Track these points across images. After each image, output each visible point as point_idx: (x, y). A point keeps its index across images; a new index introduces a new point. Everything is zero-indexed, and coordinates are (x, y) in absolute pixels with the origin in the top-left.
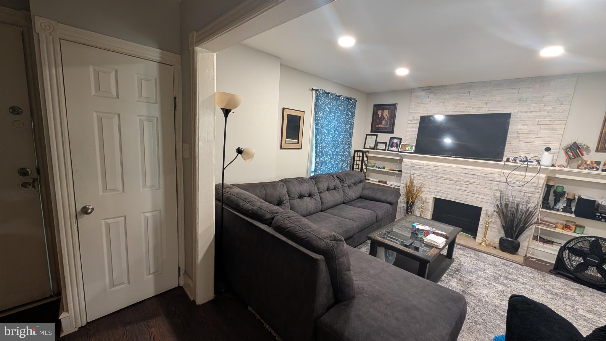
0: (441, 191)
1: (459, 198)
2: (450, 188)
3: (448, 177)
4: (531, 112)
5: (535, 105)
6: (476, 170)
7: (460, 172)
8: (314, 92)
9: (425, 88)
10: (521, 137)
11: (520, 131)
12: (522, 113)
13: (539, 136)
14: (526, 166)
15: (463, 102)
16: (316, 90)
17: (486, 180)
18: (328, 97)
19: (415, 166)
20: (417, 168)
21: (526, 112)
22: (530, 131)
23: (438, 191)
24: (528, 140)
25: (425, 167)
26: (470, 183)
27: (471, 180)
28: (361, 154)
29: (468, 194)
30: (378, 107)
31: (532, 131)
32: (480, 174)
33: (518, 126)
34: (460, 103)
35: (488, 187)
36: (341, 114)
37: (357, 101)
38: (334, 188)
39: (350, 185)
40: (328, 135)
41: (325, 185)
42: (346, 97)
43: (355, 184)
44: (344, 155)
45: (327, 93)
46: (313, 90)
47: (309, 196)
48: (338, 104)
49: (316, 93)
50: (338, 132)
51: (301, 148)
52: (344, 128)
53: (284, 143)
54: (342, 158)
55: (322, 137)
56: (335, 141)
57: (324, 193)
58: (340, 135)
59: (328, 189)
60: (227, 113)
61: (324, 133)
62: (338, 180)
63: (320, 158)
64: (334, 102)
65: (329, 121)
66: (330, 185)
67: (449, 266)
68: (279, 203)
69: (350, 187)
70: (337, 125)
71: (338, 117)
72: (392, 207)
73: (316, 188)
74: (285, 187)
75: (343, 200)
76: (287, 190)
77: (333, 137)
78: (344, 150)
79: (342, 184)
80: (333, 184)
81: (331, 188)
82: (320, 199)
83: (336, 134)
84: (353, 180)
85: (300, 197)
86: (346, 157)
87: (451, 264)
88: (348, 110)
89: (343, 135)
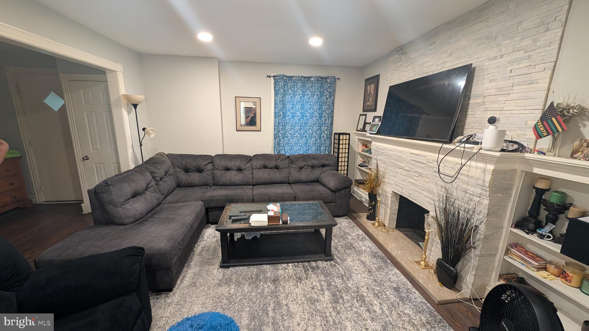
0: (398, 184)
1: (411, 195)
2: (404, 181)
3: (402, 165)
4: (502, 56)
5: (508, 41)
6: (423, 156)
7: (410, 158)
8: (272, 78)
9: (398, 49)
10: (487, 102)
11: (486, 91)
12: (490, 60)
13: (512, 96)
14: (463, 149)
15: (428, 59)
16: (274, 76)
17: (432, 172)
18: (292, 81)
19: (379, 150)
20: (381, 153)
21: (495, 58)
22: (500, 89)
23: (395, 183)
24: (496, 106)
25: (385, 151)
26: (420, 175)
27: (419, 170)
28: (348, 136)
29: (419, 190)
30: (369, 81)
31: (501, 90)
32: (425, 162)
33: (484, 84)
34: (426, 60)
35: (433, 181)
36: (313, 96)
37: (339, 79)
38: (277, 167)
39: (303, 167)
40: (293, 117)
41: (259, 163)
42: (320, 77)
43: (313, 167)
44: (320, 137)
45: (289, 77)
46: (270, 77)
47: (240, 170)
48: (308, 85)
49: (274, 79)
50: (309, 113)
51: (260, 131)
52: (317, 110)
53: (239, 126)
54: (316, 140)
55: (282, 120)
56: (306, 123)
57: (257, 170)
58: (312, 117)
59: (265, 167)
60: (135, 106)
61: (288, 116)
62: (286, 161)
63: (280, 140)
64: (300, 84)
65: (293, 104)
66: (267, 164)
67: (314, 261)
68: (200, 170)
69: (303, 169)
70: (307, 107)
71: (309, 98)
72: (334, 194)
73: (249, 164)
74: (210, 159)
75: (287, 179)
76: (212, 162)
77: (299, 119)
78: (322, 132)
79: (290, 165)
80: (273, 163)
81: (269, 167)
82: (252, 174)
83: (306, 116)
84: (310, 163)
85: (228, 169)
86: (325, 140)
87: (322, 260)
88: (324, 90)
89: (316, 117)
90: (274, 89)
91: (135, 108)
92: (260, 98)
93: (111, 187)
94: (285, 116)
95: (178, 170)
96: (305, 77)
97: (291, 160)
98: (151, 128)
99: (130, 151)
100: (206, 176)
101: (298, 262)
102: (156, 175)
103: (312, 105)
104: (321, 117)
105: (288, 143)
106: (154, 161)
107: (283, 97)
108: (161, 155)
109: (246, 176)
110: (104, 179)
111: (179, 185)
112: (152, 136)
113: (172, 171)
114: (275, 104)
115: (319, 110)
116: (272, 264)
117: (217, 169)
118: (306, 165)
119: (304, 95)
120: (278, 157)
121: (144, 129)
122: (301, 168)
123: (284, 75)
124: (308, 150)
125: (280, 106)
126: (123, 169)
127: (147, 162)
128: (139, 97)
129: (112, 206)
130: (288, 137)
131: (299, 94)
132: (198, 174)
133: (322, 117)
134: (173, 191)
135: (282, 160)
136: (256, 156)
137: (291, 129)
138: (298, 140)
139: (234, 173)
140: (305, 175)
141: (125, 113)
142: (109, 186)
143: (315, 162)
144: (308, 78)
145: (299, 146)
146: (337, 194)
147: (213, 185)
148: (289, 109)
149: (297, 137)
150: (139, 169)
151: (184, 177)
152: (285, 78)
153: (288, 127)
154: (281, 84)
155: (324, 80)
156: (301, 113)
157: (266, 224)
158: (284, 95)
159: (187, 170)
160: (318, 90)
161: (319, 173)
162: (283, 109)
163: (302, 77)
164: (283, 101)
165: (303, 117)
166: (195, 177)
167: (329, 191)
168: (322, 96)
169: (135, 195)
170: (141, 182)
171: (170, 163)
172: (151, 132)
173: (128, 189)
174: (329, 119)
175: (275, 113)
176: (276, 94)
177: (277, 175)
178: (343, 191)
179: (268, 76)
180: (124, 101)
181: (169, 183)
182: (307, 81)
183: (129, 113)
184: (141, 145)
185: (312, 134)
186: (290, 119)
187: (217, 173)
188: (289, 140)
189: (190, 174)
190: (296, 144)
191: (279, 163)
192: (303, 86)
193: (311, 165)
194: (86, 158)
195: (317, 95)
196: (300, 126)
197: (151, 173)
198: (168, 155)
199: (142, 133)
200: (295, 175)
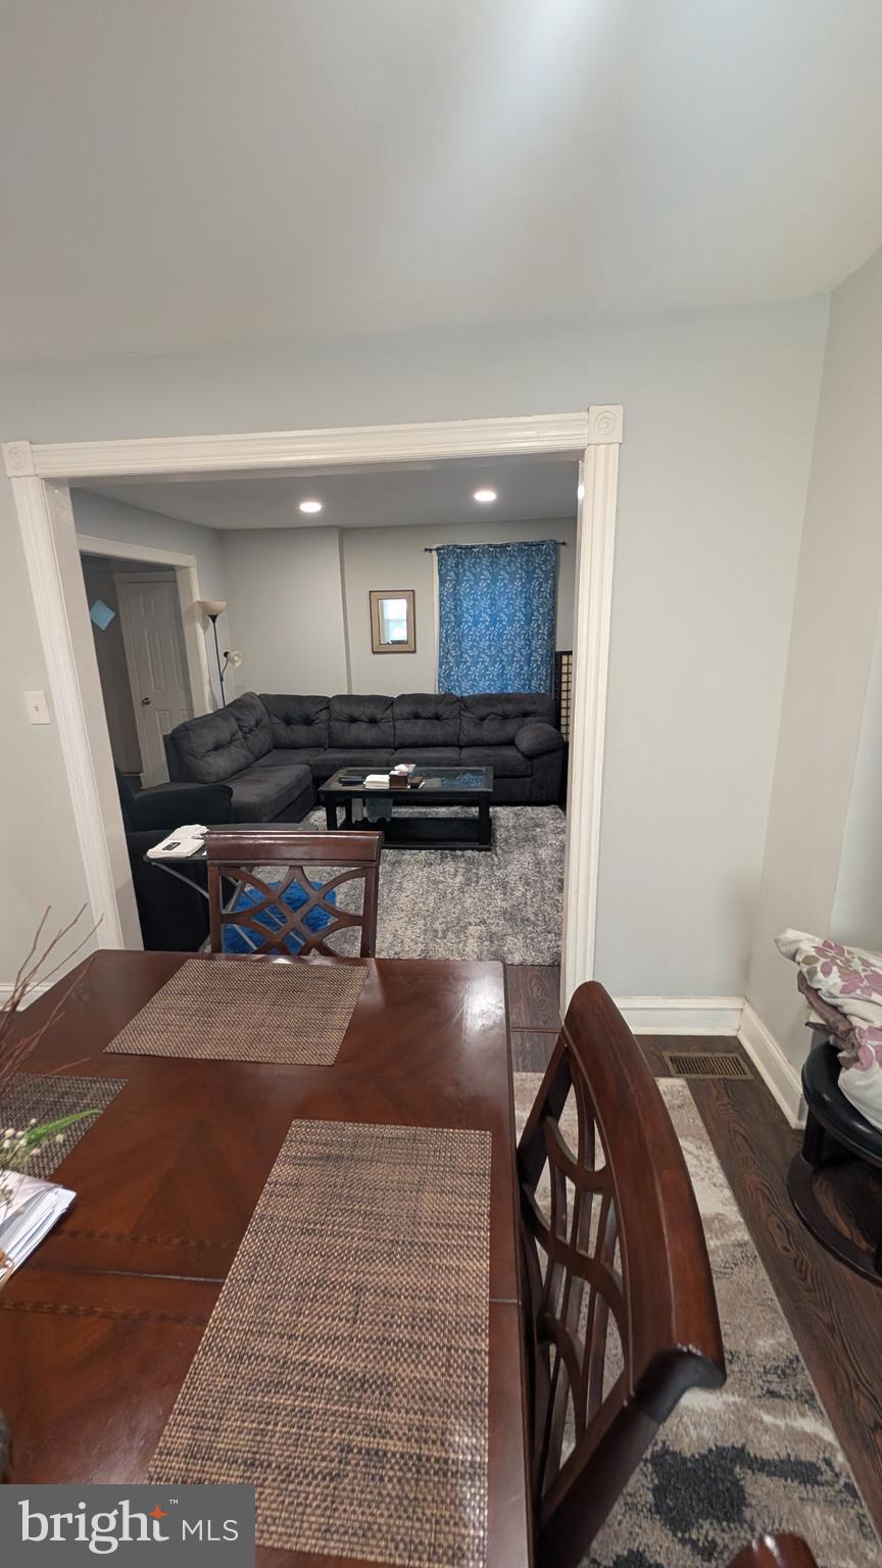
8: (434, 553)
16: (438, 549)
18: (471, 555)
36: (512, 581)
37: (564, 544)
38: (437, 717)
39: (487, 716)
40: (476, 624)
41: (407, 709)
42: (526, 544)
43: (505, 717)
44: (529, 661)
45: (466, 548)
46: (430, 550)
47: (373, 721)
48: (503, 561)
49: (439, 555)
50: (506, 615)
51: (414, 652)
52: (520, 607)
53: (376, 644)
54: (521, 667)
55: (454, 630)
56: (500, 635)
57: (403, 721)
58: (511, 622)
59: (417, 716)
60: (214, 618)
61: (467, 622)
62: (455, 705)
63: (451, 669)
64: (485, 561)
65: (475, 600)
66: (420, 710)
67: (460, 849)
68: (308, 722)
69: (486, 721)
70: (502, 602)
71: (505, 586)
72: (528, 762)
73: (389, 712)
74: (325, 703)
75: (455, 739)
76: (327, 708)
77: (487, 628)
78: (532, 651)
79: (462, 713)
80: (431, 710)
81: (424, 715)
82: (395, 728)
83: (501, 622)
84: (498, 709)
85: (353, 720)
86: (538, 667)
87: (473, 849)
88: (535, 568)
89: (519, 621)
90: (439, 573)
91: (214, 621)
92: (413, 591)
93: (191, 732)
94: (459, 623)
95: (275, 720)
96: (495, 547)
97: (464, 703)
98: (235, 653)
99: (207, 689)
100: (319, 731)
101: (436, 849)
102: (245, 724)
103: (512, 598)
104: (529, 621)
105: (467, 675)
106: (241, 705)
107: (454, 586)
108: (251, 696)
109: (384, 731)
110: (182, 722)
111: (277, 746)
112: (237, 664)
113: (266, 720)
114: (441, 600)
115: (525, 607)
116: (397, 848)
117: (337, 720)
118: (491, 713)
119: (494, 581)
120: (445, 699)
121: (226, 654)
122: (482, 719)
123: (455, 546)
124: (506, 686)
125: (450, 604)
126: (197, 715)
127: (230, 705)
128: (219, 605)
129: (191, 758)
130: (465, 662)
131: (485, 580)
132: (305, 728)
133: (532, 620)
134: (267, 753)
135: (447, 705)
136: (402, 697)
137: (471, 648)
138: (486, 668)
139: (364, 726)
140: (489, 731)
141: (200, 630)
142: (188, 730)
143: (509, 708)
144: (501, 546)
145: (489, 680)
146: (535, 761)
147: (330, 747)
148: (468, 609)
149: (483, 662)
150: (220, 714)
151: (283, 732)
152: (459, 551)
153: (467, 644)
154: (451, 562)
155: (534, 548)
156: (490, 616)
157: (386, 787)
158: (458, 582)
159: (288, 722)
160: (521, 568)
161: (516, 728)
162: (455, 609)
163: (490, 546)
164: (456, 594)
165: (494, 622)
166: (301, 733)
167: (520, 756)
168: (530, 579)
169: (217, 747)
170: (225, 730)
171: (263, 708)
172: (236, 658)
173: (209, 737)
174: (544, 625)
175: (441, 617)
176: (442, 582)
177: (438, 732)
178: (546, 758)
179: (426, 550)
180: (198, 610)
181: (262, 739)
182: (500, 553)
183: (205, 628)
184: (222, 680)
185: (514, 656)
186: (469, 628)
187: (336, 726)
188: (468, 668)
189: (294, 727)
190: (484, 675)
191: (441, 709)
192: (492, 564)
193: (501, 713)
194: (146, 702)
195: (521, 578)
196: (489, 640)
197: (237, 719)
198: (260, 697)
199: (223, 659)
200: (470, 731)
